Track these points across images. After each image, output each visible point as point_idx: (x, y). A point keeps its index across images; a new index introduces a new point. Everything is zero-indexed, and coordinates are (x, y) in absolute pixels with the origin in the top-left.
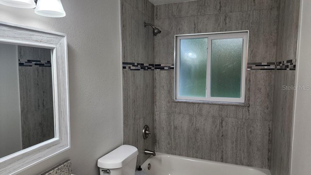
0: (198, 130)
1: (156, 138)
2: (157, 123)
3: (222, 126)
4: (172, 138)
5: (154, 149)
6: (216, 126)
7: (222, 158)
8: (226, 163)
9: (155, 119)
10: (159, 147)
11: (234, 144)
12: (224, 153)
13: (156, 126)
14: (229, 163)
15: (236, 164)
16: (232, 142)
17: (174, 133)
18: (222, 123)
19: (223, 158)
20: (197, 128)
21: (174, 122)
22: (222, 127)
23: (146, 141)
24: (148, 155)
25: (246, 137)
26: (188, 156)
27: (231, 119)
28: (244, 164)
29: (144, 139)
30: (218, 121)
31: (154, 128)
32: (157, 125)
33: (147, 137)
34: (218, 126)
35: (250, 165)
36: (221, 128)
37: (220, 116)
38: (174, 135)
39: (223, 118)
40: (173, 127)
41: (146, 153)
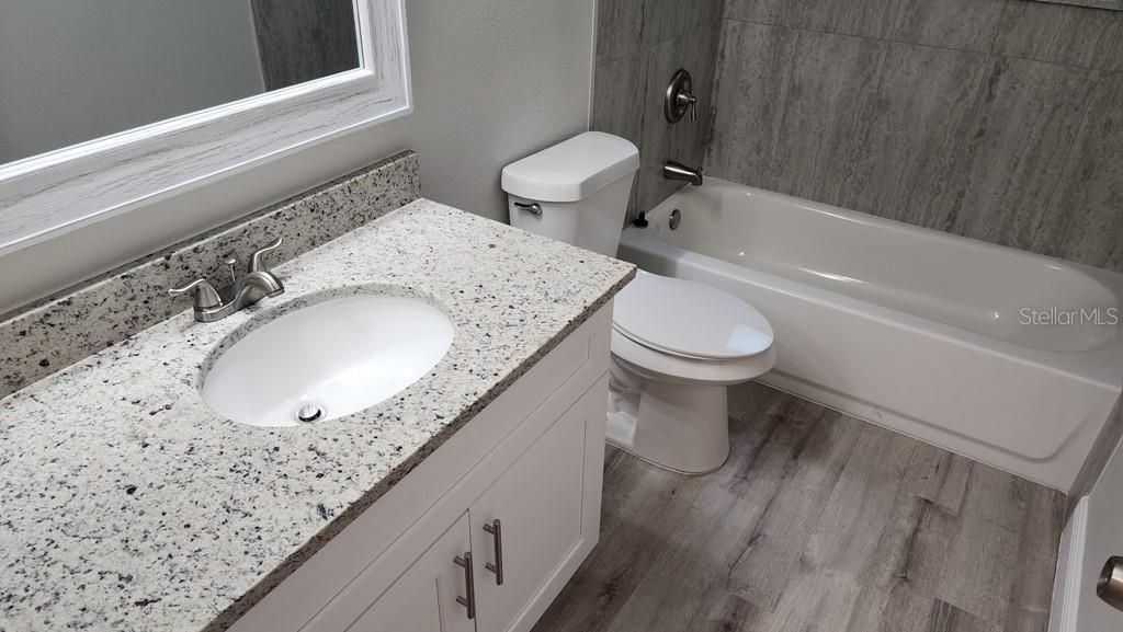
0: (883, 105)
1: (714, 123)
2: (727, 64)
3: (990, 92)
4: (776, 127)
5: (701, 163)
6: (965, 94)
7: (952, 218)
8: (963, 235)
9: (720, 49)
10: (719, 158)
11: (1019, 170)
12: (965, 199)
13: (720, 78)
14: (974, 237)
15: (1003, 242)
16: (1015, 160)
17: (786, 110)
18: (993, 81)
19: (955, 217)
20: (884, 96)
21: (794, 67)
22: (991, 97)
23: (674, 129)
24: (675, 182)
25: (1077, 147)
26: (821, 198)
27: (1038, 64)
28: (1033, 246)
29: (669, 121)
30: (982, 70)
31: (711, 85)
32: (723, 75)
33: (678, 117)
34: (973, 94)
35: (1053, 251)
36: (983, 100)
37: (995, 51)
38: (785, 115)
39: (1006, 58)
40: (784, 89)
41: (668, 175)
